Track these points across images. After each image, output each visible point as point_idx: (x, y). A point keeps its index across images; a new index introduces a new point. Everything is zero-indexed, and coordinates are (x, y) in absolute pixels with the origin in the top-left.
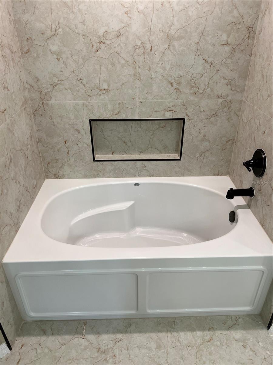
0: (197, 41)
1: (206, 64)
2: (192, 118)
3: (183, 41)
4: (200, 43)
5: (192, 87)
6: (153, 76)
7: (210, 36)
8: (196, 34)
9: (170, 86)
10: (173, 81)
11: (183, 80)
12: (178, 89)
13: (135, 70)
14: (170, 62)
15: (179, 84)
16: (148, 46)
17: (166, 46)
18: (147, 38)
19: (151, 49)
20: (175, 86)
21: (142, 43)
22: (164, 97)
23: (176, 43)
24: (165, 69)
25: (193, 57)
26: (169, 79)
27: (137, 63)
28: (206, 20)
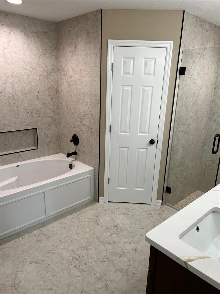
0: (37, 95)
1: (42, 104)
2: (40, 127)
3: (31, 95)
4: (38, 95)
5: (38, 113)
6: (19, 110)
7: (42, 93)
8: (36, 92)
9: (28, 114)
10: (29, 111)
11: (33, 111)
12: (32, 115)
13: (10, 107)
14: (26, 103)
15: (32, 112)
16: (16, 97)
17: (24, 97)
18: (14, 93)
19: (17, 98)
20: (30, 113)
21: (12, 96)
22: (26, 119)
23: (28, 96)
24: (24, 107)
25: (36, 101)
26: (27, 111)
27: (11, 104)
28: (39, 87)
